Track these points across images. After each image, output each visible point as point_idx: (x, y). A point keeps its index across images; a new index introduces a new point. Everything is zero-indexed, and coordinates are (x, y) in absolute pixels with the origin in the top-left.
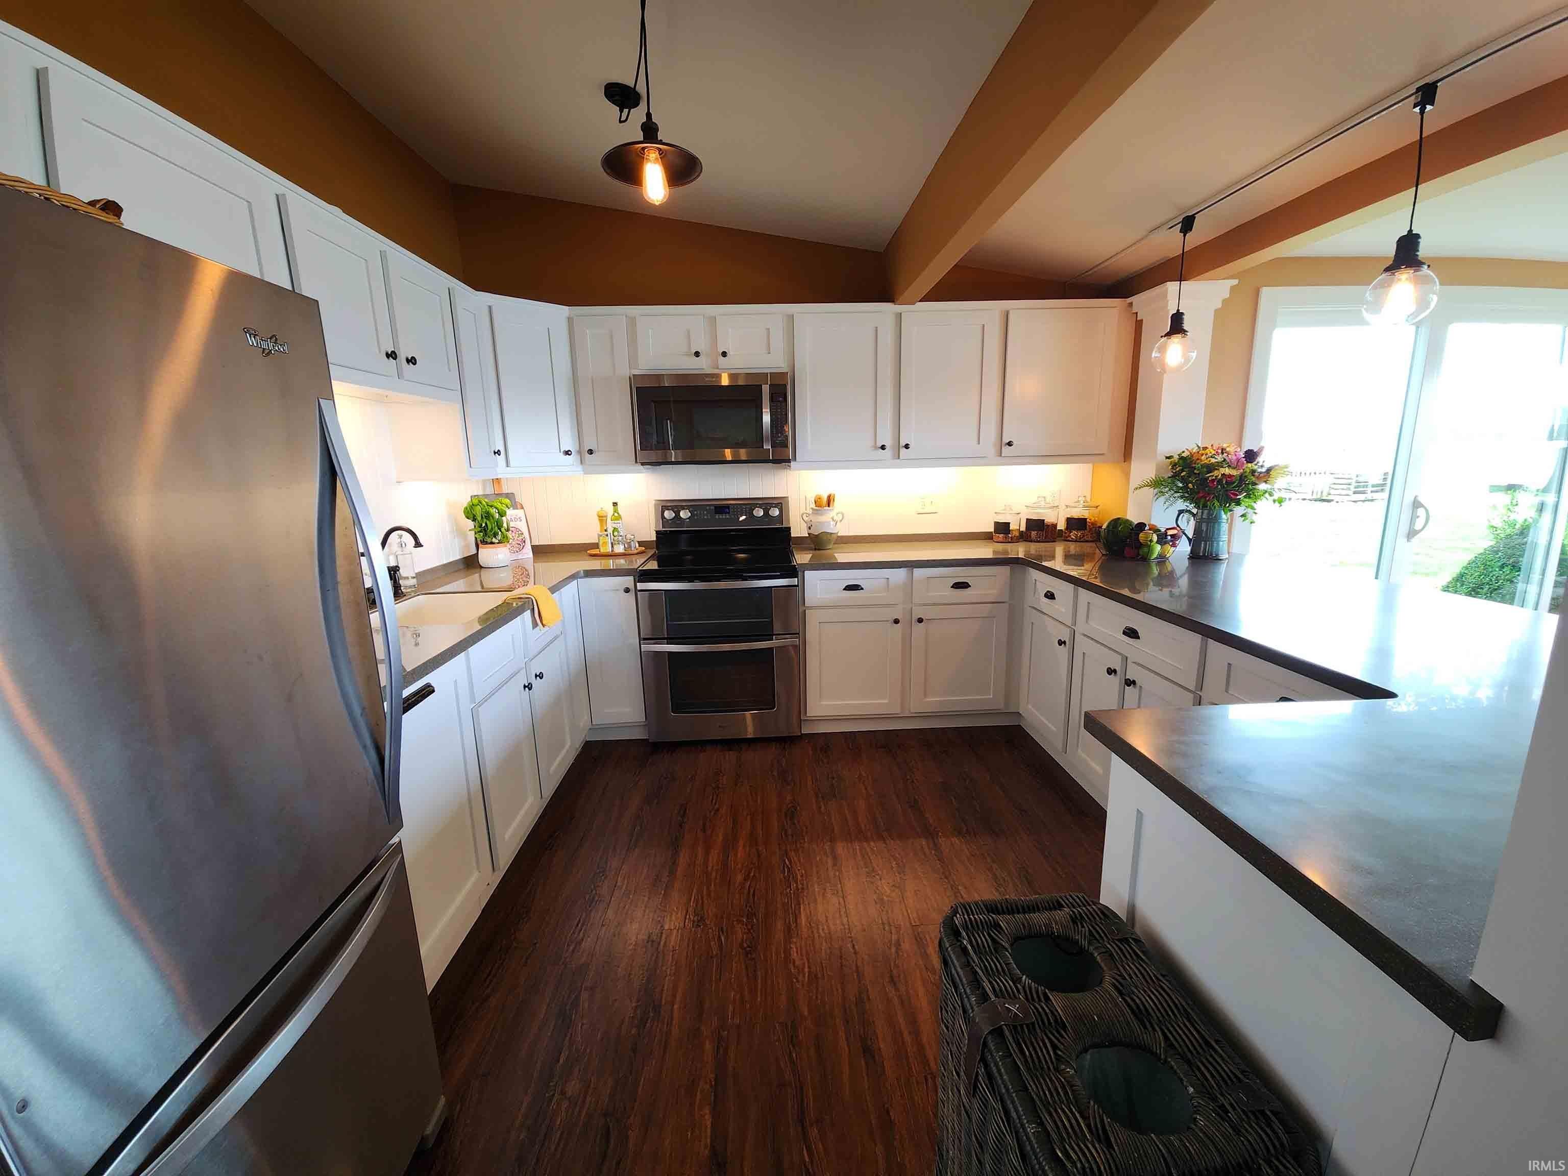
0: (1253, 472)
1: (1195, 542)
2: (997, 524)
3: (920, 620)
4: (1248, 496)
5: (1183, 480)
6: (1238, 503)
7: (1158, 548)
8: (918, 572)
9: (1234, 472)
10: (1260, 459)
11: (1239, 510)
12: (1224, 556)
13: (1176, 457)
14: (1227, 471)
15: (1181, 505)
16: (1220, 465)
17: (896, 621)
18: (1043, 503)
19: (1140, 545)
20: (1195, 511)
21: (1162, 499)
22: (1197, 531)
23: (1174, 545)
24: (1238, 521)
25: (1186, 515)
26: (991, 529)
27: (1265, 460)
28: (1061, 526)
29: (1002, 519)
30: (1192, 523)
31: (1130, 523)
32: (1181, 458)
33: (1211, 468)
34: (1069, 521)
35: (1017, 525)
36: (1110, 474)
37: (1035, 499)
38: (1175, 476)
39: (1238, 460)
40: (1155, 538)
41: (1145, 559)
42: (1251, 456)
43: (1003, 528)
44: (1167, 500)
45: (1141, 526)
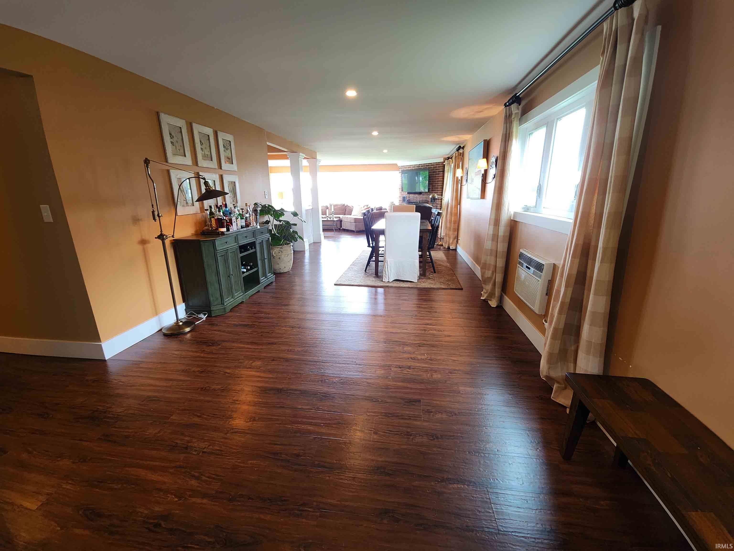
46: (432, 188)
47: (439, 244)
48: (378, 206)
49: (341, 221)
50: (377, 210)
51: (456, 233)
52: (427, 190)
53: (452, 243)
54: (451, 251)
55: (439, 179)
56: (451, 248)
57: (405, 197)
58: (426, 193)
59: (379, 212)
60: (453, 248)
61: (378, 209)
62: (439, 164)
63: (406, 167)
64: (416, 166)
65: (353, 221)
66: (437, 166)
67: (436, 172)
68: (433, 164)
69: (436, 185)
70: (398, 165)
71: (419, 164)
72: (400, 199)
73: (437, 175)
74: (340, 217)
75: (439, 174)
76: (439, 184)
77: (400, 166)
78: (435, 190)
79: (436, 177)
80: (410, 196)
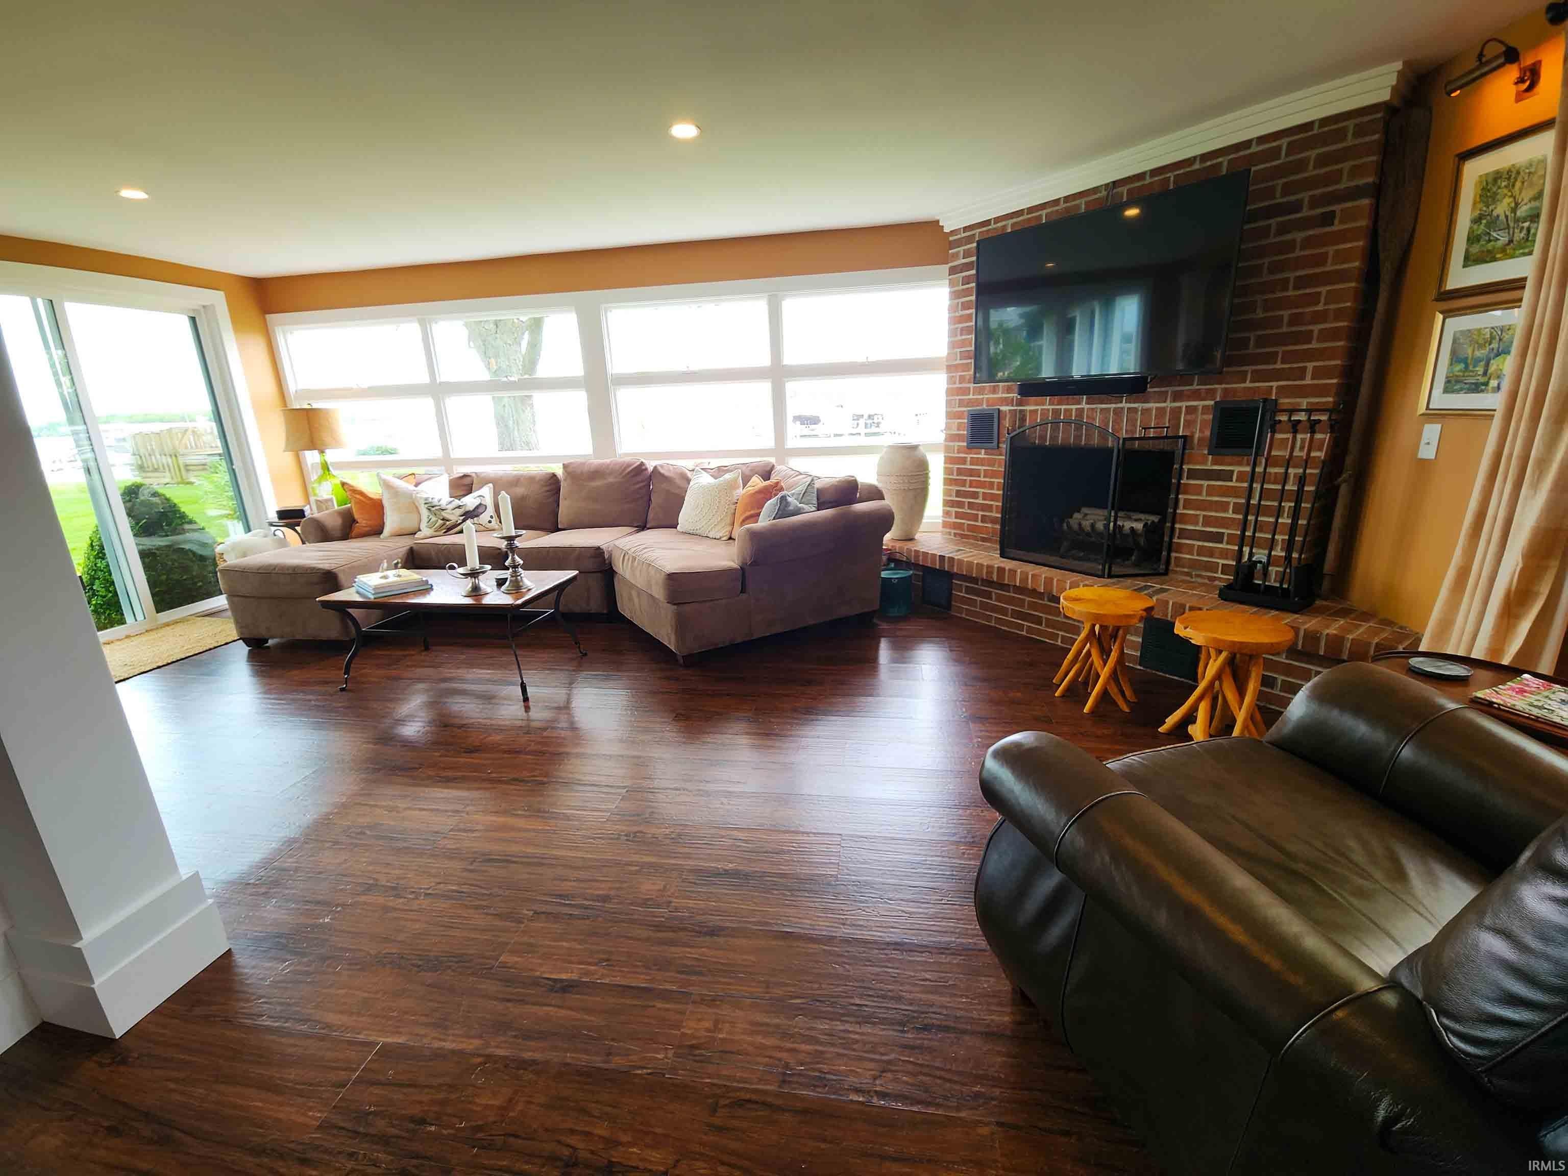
49: (609, 575)
50: (821, 506)
57: (990, 418)
62: (1341, 135)
63: (999, 225)
64: (1083, 201)
65: (659, 593)
66: (1313, 154)
67: (1296, 207)
68: (1254, 149)
69: (1286, 314)
70: (941, 224)
71: (1114, 182)
72: (958, 429)
73: (1299, 236)
74: (598, 552)
75: (1327, 219)
76: (1320, 307)
77: (953, 233)
78: (1271, 358)
79: (1290, 246)
80: (1021, 411)
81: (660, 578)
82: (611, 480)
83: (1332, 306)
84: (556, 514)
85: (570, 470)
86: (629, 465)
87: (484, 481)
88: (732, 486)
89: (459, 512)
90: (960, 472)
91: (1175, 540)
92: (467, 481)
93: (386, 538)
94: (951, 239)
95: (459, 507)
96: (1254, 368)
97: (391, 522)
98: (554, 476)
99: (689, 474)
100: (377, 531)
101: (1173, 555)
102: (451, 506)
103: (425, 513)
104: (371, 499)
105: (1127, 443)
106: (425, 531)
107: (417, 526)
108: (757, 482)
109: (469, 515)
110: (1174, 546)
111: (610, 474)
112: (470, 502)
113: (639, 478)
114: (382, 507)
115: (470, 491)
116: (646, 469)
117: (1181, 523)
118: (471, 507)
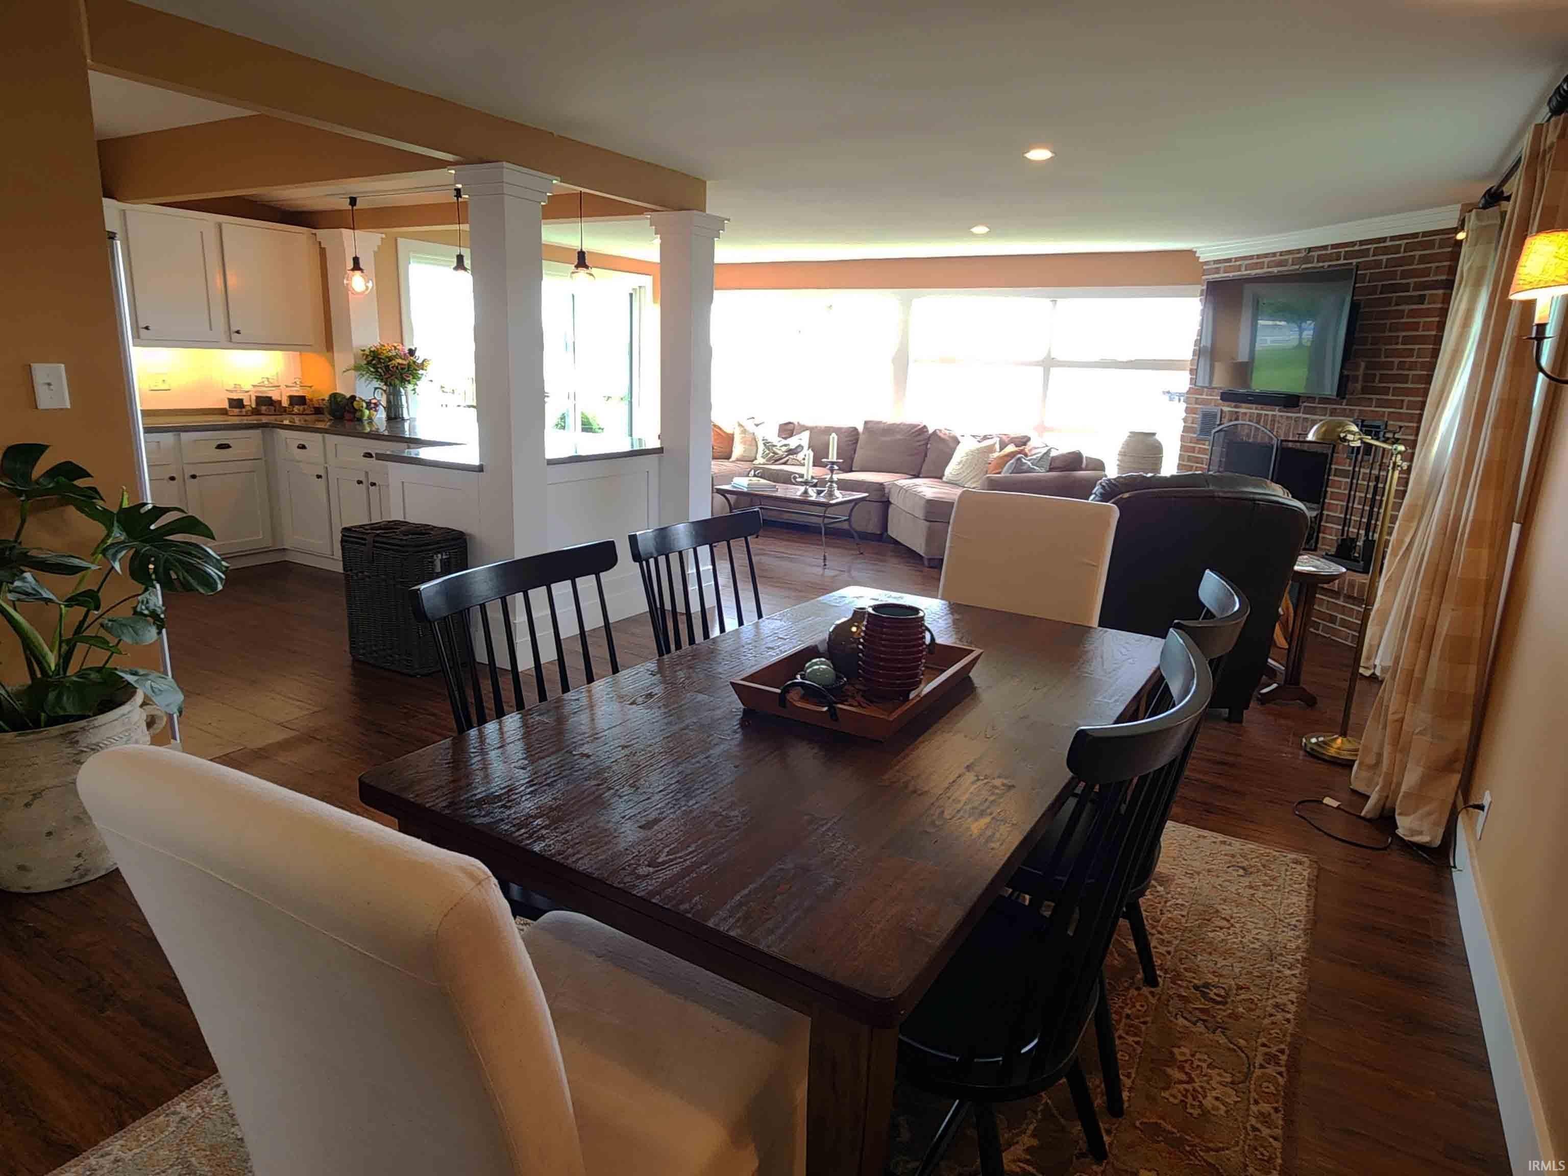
0: (414, 362)
1: (388, 409)
2: (231, 401)
3: (194, 477)
4: (414, 378)
5: (374, 366)
6: (409, 382)
7: (367, 412)
8: (184, 436)
9: (404, 362)
10: (417, 354)
11: (410, 387)
12: (406, 416)
13: (367, 352)
14: (400, 361)
15: (376, 384)
16: (395, 357)
17: (172, 479)
18: (266, 383)
19: (356, 410)
20: (385, 388)
21: (363, 379)
22: (388, 401)
23: (376, 411)
24: (410, 393)
25: (380, 391)
26: (226, 405)
27: (420, 356)
28: (285, 403)
29: (235, 396)
30: (385, 396)
31: (343, 397)
32: (371, 351)
33: (390, 359)
34: (291, 398)
35: (250, 402)
36: (318, 362)
37: (260, 380)
38: (369, 363)
39: (405, 354)
40: (364, 405)
41: (360, 420)
42: (412, 352)
43: (237, 403)
44: (367, 380)
45: (353, 398)
46: (1369, 378)
47: (1332, 752)
48: (1062, 447)
49: (886, 504)
50: (1051, 470)
51: (1466, 728)
52: (1330, 388)
53: (1418, 797)
54: (1396, 858)
55: (1415, 327)
56: (1405, 825)
57: (1215, 416)
58: (1325, 400)
59: (1055, 478)
60: (1424, 839)
61: (1057, 464)
62: (1430, 245)
63: (1238, 263)
64: (1291, 256)
65: (920, 514)
66: (1417, 253)
67: (1406, 288)
68: (1388, 243)
69: (1396, 360)
70: (1197, 255)
71: (1310, 248)
72: (1192, 423)
73: (1406, 308)
74: (881, 486)
75: (1421, 299)
76: (1413, 359)
77: (1206, 263)
78: (1386, 391)
79: (1401, 314)
80: (1237, 412)
81: (923, 502)
82: (899, 437)
83: (1420, 360)
84: (852, 459)
85: (869, 426)
86: (916, 426)
87: (804, 428)
88: (991, 449)
89: (784, 449)
90: (1190, 459)
91: (1323, 523)
92: (791, 427)
93: (733, 462)
94: (1205, 267)
95: (785, 445)
96: (1378, 397)
97: (738, 450)
98: (855, 429)
99: (960, 438)
100: (728, 457)
101: (1321, 535)
102: (779, 445)
103: (761, 447)
104: (725, 433)
105: (1284, 443)
106: (760, 460)
107: (753, 455)
108: (1011, 448)
109: (792, 452)
110: (1322, 528)
111: (898, 432)
112: (793, 442)
113: (919, 438)
114: (733, 440)
115: (791, 435)
116: (927, 431)
117: (1328, 510)
118: (793, 446)
